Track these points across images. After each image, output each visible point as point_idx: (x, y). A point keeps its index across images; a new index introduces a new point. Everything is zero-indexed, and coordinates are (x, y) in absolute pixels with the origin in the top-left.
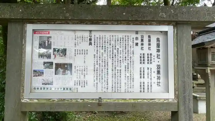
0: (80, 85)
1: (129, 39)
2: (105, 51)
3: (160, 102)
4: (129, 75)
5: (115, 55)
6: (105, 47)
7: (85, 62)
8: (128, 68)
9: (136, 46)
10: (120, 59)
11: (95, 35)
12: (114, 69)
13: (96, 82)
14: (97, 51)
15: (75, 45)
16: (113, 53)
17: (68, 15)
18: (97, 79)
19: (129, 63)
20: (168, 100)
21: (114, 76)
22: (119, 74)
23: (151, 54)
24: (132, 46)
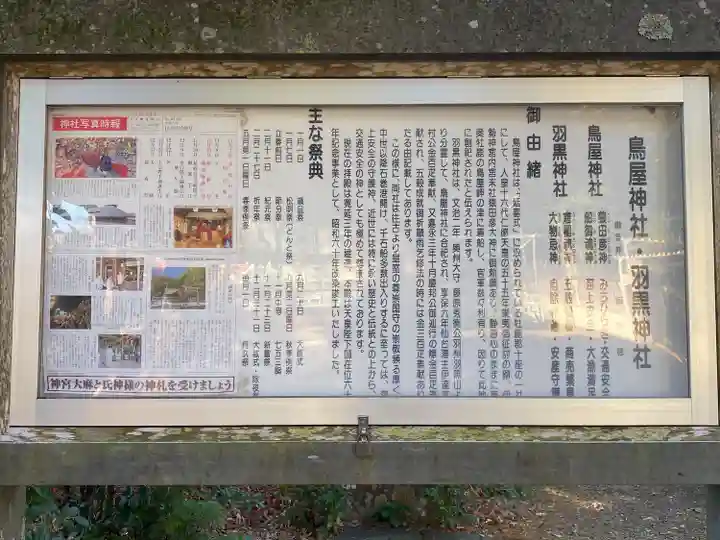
0: (267, 362)
1: (498, 147)
2: (383, 203)
3: (646, 441)
4: (499, 317)
5: (432, 223)
6: (384, 182)
7: (289, 256)
8: (493, 283)
9: (529, 176)
10: (452, 240)
11: (335, 132)
12: (426, 289)
13: (343, 345)
14: (348, 202)
15: (246, 175)
16: (420, 213)
17: (209, 33)
18: (347, 334)
19: (499, 259)
20: (686, 432)
21: (427, 319)
22: (450, 309)
23: (602, 216)
24: (511, 179)
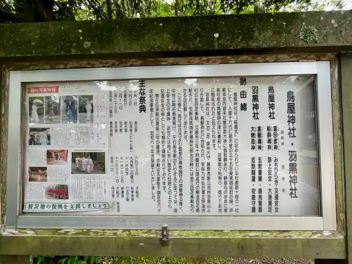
0: (123, 196)
1: (227, 96)
2: (174, 123)
3: (300, 237)
4: (228, 175)
5: (197, 132)
6: (174, 114)
7: (131, 148)
8: (225, 160)
9: (241, 109)
10: (206, 140)
11: (151, 91)
12: (194, 163)
13: (156, 189)
14: (157, 123)
15: (111, 112)
16: (191, 128)
18: (158, 183)
19: (228, 148)
21: (195, 177)
22: (206, 172)
23: (275, 128)
24: (233, 112)
